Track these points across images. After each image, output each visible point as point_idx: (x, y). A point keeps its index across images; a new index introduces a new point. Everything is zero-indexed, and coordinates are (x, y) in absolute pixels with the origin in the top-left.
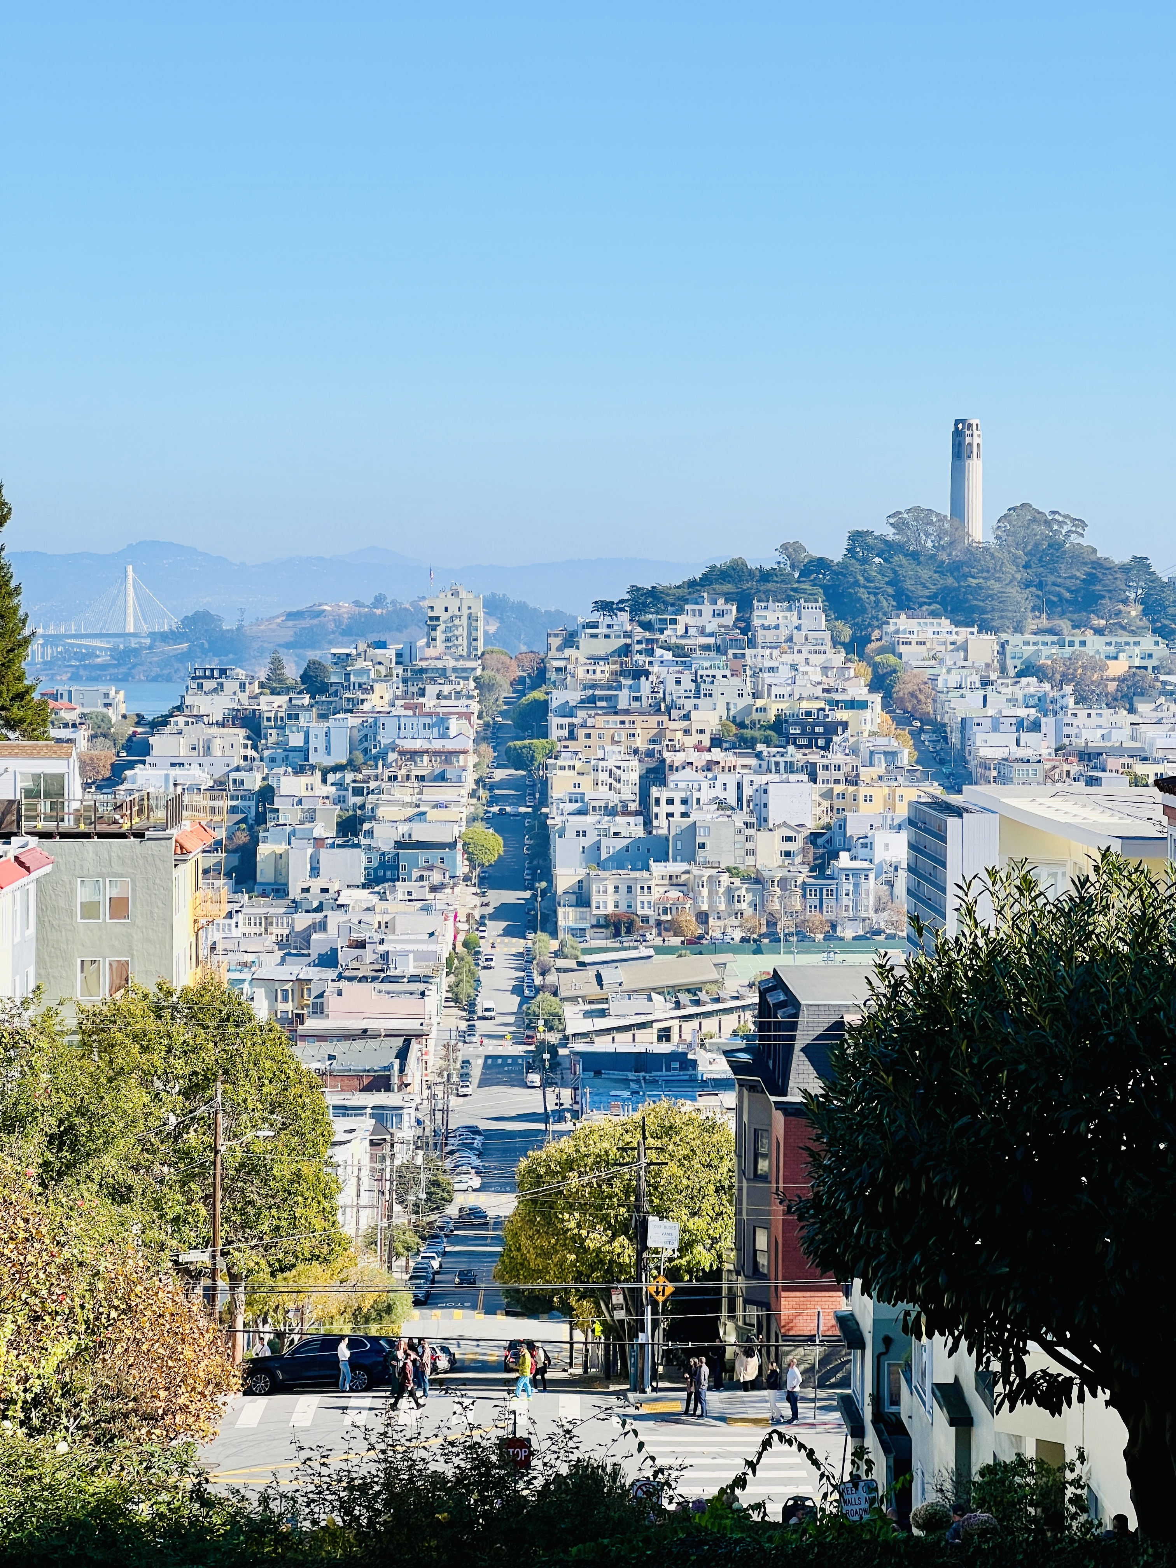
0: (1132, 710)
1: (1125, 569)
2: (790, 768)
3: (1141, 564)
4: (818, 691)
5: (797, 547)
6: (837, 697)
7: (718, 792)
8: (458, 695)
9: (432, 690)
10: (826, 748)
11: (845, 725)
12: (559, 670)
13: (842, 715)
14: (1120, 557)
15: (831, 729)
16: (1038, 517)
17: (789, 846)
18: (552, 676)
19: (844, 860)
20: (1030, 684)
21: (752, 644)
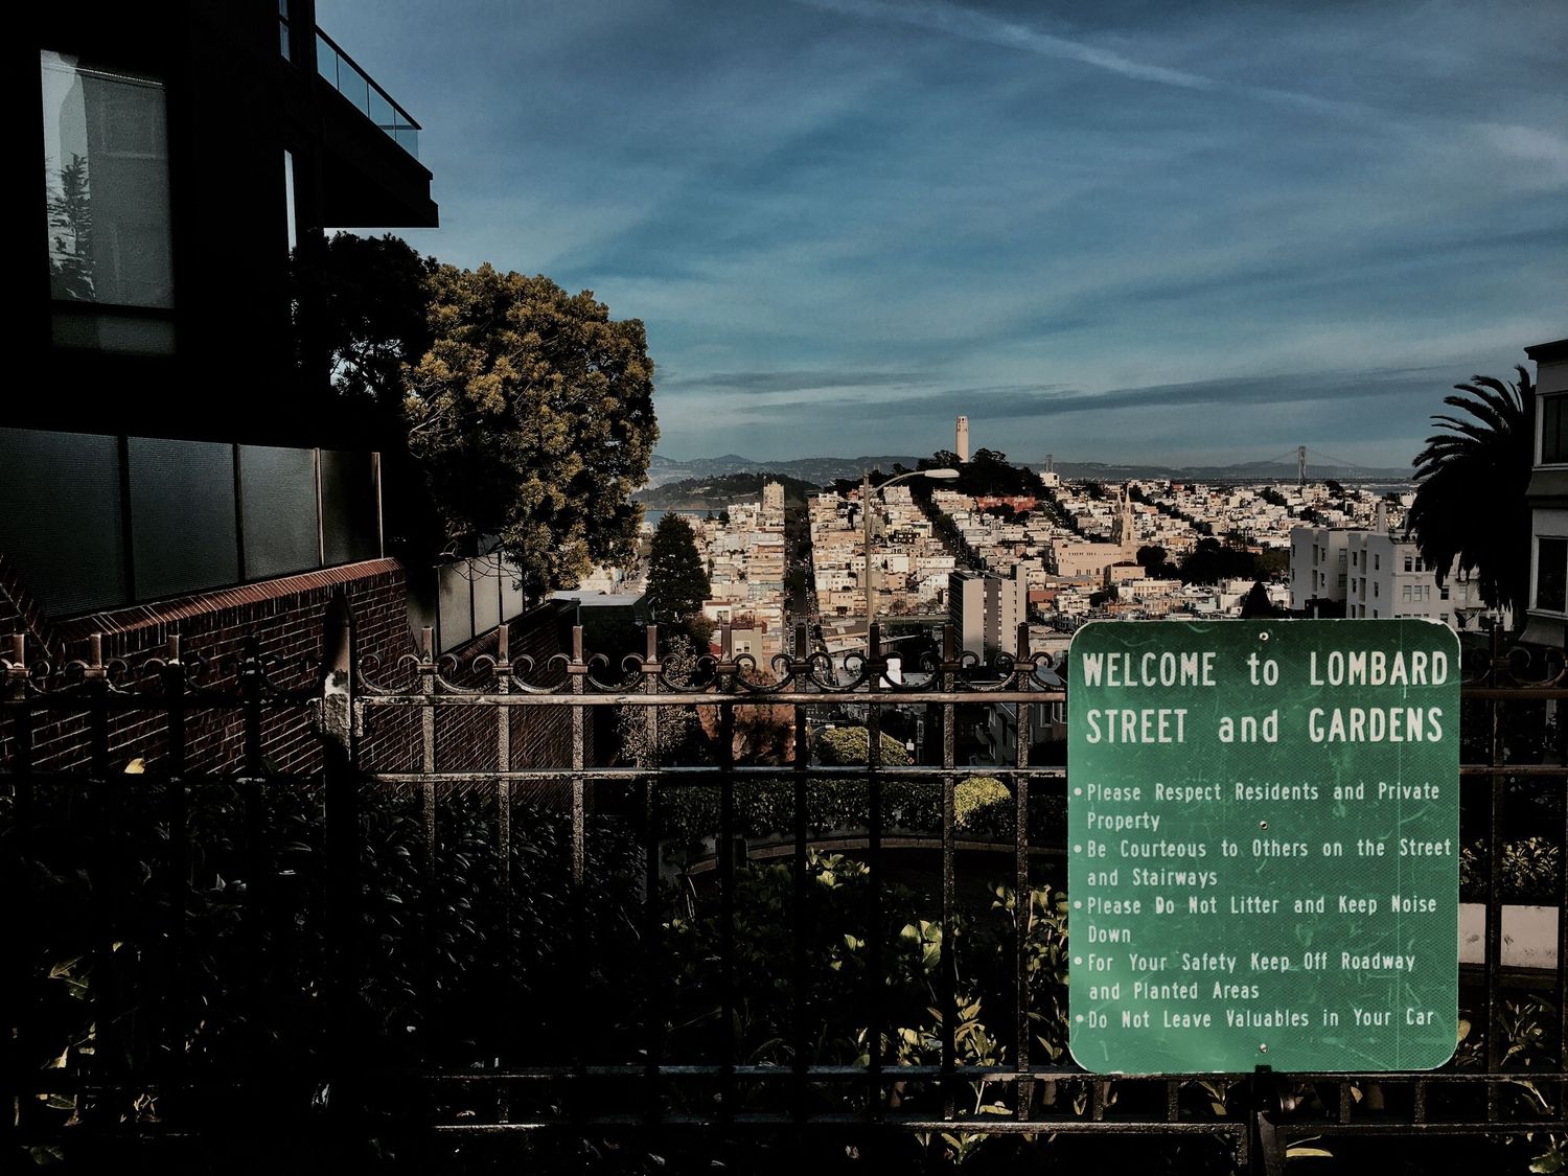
0: (1025, 525)
2: (900, 551)
4: (909, 521)
6: (915, 523)
8: (778, 525)
9: (768, 524)
10: (913, 543)
11: (919, 534)
12: (814, 514)
13: (918, 531)
15: (914, 535)
16: (988, 453)
17: (900, 580)
18: (811, 518)
20: (986, 516)
21: (884, 503)
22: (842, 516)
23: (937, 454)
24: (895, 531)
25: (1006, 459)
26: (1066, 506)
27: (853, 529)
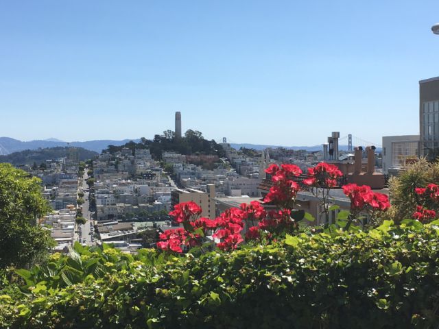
0: (212, 170)
1: (210, 142)
2: (144, 184)
3: (213, 141)
4: (149, 168)
5: (144, 138)
6: (153, 169)
7: (130, 189)
9: (69, 169)
10: (151, 179)
11: (155, 175)
13: (154, 172)
14: (210, 140)
15: (153, 175)
16: (193, 132)
18: (94, 166)
19: (156, 202)
20: (192, 166)
22: (112, 165)
23: (165, 132)
24: (142, 174)
25: (202, 135)
26: (235, 161)
27: (118, 171)
